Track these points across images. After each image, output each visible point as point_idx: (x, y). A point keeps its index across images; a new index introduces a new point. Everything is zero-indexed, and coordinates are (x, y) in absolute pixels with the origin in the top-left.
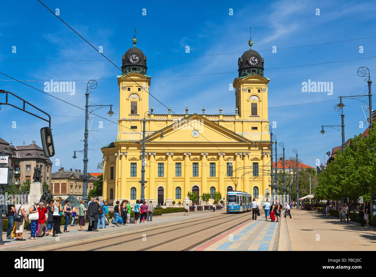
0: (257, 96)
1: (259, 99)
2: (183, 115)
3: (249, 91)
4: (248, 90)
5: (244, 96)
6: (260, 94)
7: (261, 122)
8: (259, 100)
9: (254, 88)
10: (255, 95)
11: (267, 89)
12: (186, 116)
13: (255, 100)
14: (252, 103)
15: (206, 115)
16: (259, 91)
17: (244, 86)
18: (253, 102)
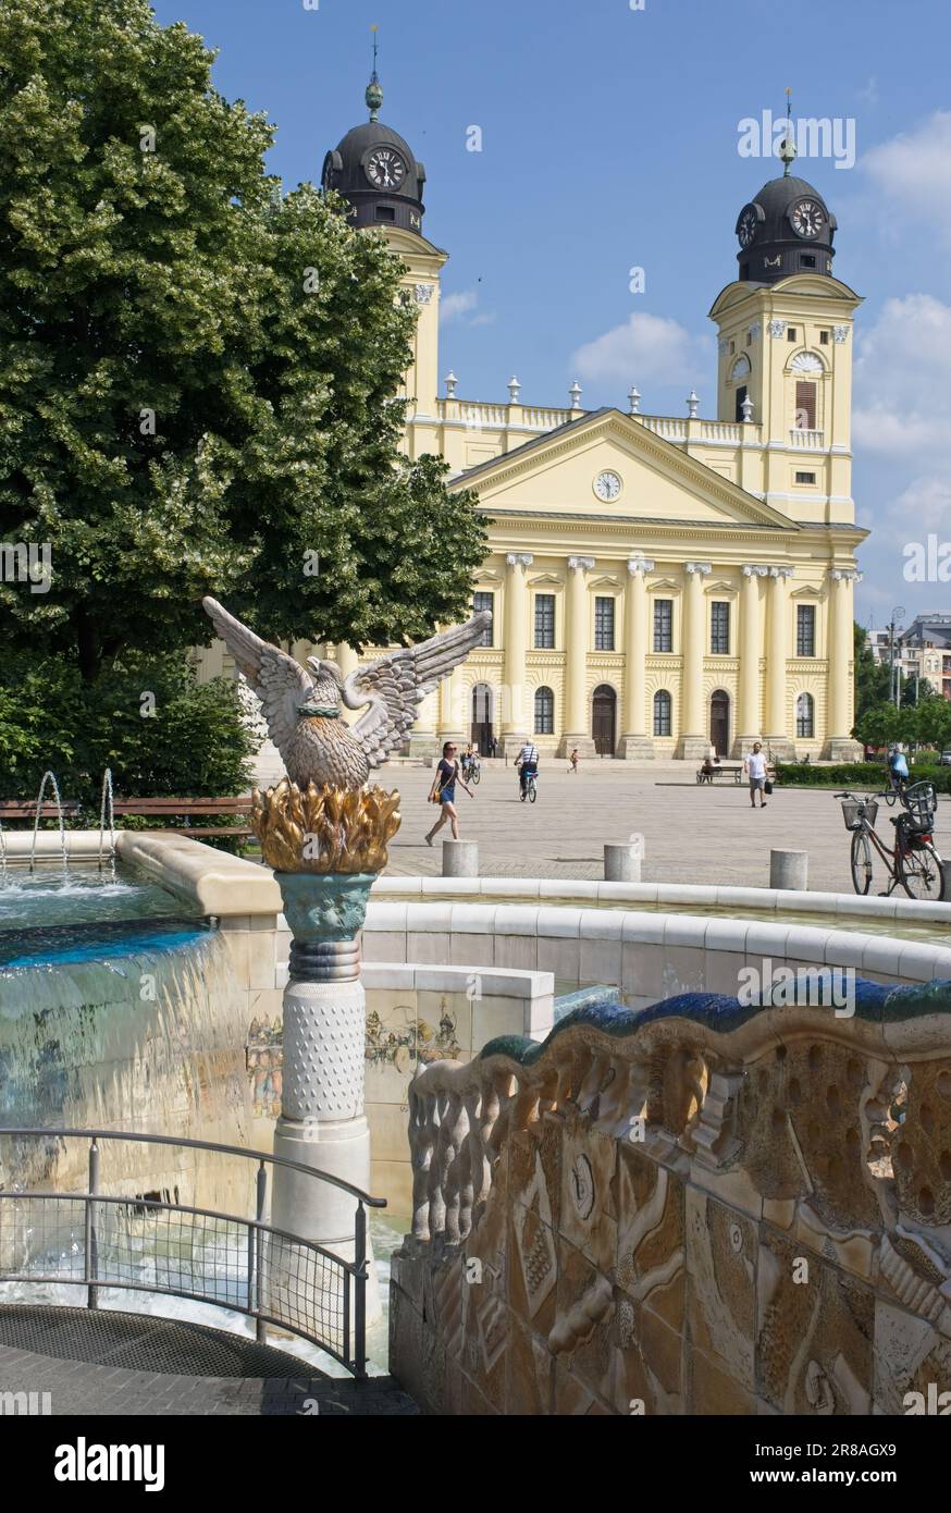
0: (816, 356)
1: (823, 369)
2: (562, 411)
3: (792, 335)
4: (790, 330)
5: (776, 352)
6: (826, 349)
7: (829, 457)
8: (821, 371)
9: (809, 323)
10: (811, 353)
11: (851, 332)
12: (575, 416)
13: (810, 370)
14: (798, 384)
15: (643, 417)
16: (824, 338)
17: (777, 318)
18: (802, 380)
